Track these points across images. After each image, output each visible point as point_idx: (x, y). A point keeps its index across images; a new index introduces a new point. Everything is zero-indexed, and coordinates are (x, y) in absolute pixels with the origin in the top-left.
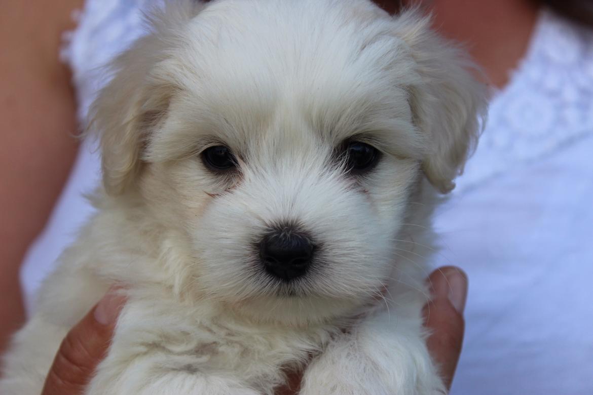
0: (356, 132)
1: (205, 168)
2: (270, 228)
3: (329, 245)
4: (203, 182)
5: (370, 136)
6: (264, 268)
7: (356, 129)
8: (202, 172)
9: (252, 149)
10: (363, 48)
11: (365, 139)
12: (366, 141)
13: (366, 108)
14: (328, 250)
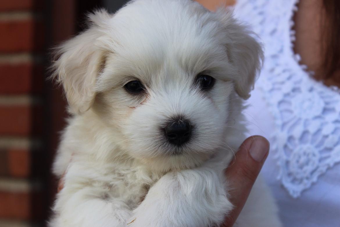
0: (204, 69)
1: (127, 93)
2: (171, 119)
3: (199, 125)
4: (126, 100)
5: (209, 71)
6: (168, 140)
7: (204, 68)
8: (125, 95)
9: (153, 80)
10: (202, 26)
11: (207, 73)
12: (208, 74)
13: (208, 57)
14: (198, 127)
